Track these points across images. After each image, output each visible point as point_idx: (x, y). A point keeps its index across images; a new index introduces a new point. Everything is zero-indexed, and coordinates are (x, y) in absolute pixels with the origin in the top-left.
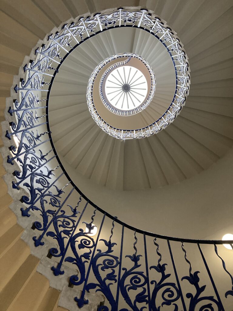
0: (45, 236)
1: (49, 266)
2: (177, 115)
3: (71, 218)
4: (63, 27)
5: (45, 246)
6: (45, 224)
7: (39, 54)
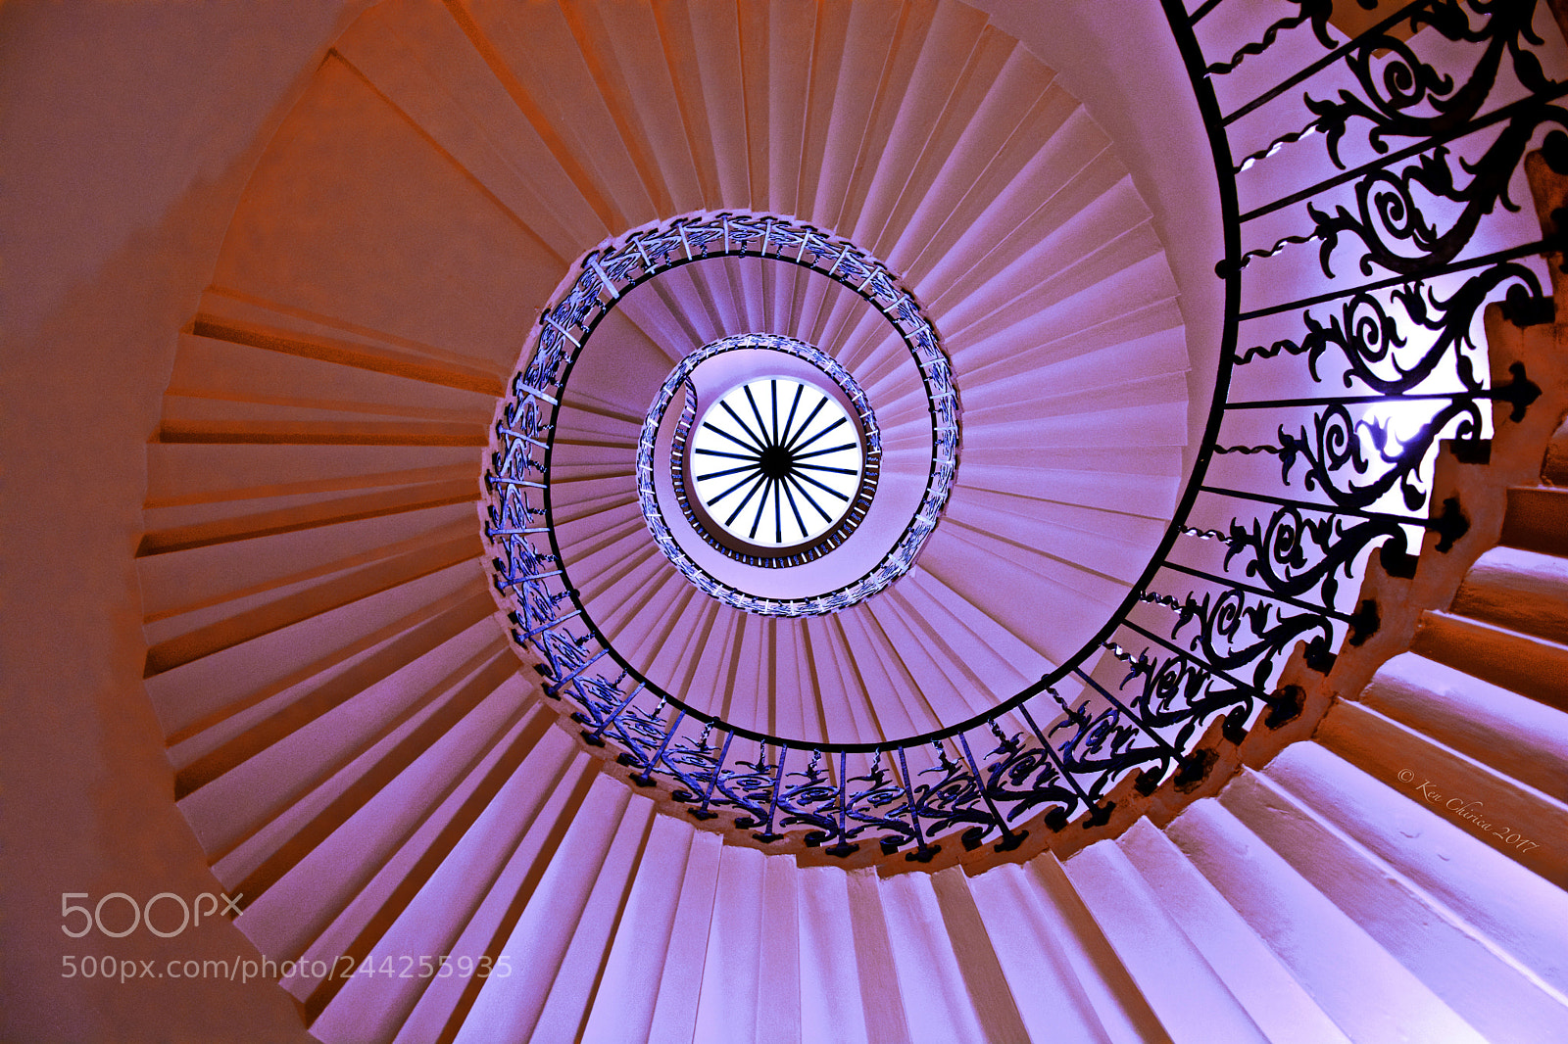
0: (927, 838)
3: (950, 779)
5: (948, 846)
6: (906, 830)
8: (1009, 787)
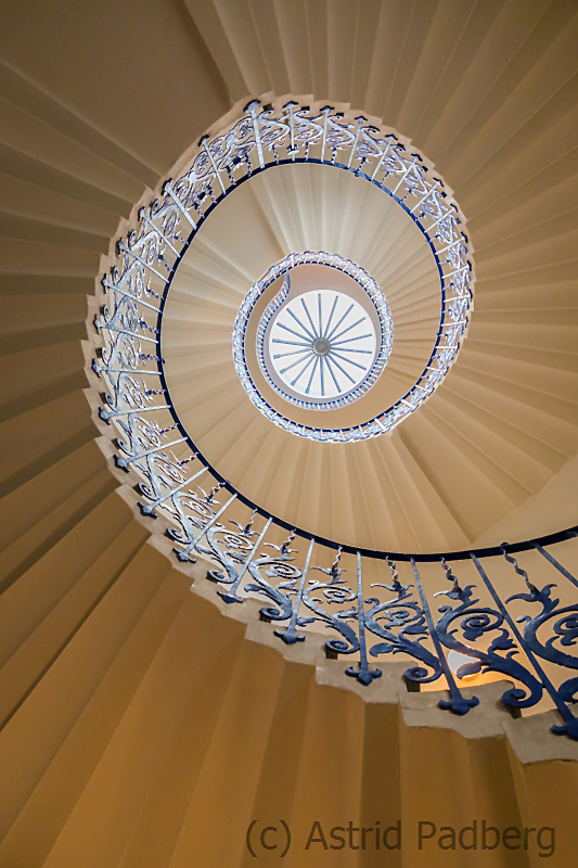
0: (370, 659)
1: (430, 705)
2: (472, 287)
3: (400, 603)
4: (118, 251)
5: (389, 676)
6: (352, 639)
7: (105, 331)
8: (459, 637)
